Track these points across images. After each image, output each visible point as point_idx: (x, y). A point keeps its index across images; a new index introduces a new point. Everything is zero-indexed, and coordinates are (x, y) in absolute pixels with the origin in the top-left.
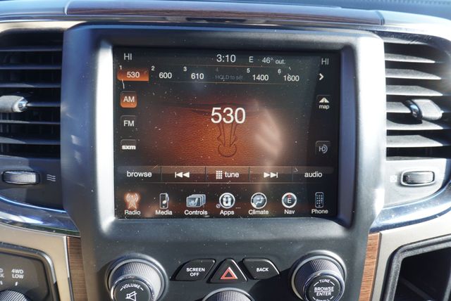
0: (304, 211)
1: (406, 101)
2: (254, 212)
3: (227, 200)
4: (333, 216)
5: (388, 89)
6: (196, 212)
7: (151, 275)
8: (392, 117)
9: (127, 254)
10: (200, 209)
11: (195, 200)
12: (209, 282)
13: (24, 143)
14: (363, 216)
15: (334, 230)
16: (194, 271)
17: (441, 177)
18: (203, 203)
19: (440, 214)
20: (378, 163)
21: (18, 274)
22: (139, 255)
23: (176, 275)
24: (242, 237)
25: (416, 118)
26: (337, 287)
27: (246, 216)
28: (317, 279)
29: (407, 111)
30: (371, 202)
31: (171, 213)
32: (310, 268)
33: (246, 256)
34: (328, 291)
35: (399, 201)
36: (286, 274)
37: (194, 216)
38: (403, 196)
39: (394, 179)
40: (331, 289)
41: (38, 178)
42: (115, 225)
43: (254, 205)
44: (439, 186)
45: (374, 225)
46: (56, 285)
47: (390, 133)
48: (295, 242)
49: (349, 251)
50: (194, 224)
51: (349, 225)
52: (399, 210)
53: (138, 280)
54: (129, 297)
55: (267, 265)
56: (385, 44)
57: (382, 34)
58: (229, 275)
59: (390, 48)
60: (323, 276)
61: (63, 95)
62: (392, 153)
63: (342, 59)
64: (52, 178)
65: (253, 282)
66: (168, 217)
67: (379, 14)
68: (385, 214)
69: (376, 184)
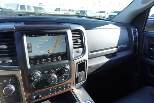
0: (62, 59)
1: (76, 39)
2: (54, 61)
3: (49, 59)
4: (67, 59)
5: (73, 38)
6: (44, 62)
7: (39, 73)
8: (74, 42)
9: (34, 71)
10: (45, 61)
11: (44, 60)
12: (48, 73)
13: (8, 54)
14: (71, 58)
15: (67, 61)
16: (46, 72)
17: (82, 51)
18: (45, 60)
19: (82, 57)
20: (73, 50)
21: (10, 80)
22: (36, 71)
23: (43, 73)
24: (53, 65)
25: (77, 42)
26: (69, 70)
27: (53, 61)
28: (65, 69)
29: (76, 41)
30: (72, 56)
31: (40, 63)
32: (64, 68)
33: (54, 68)
34: (67, 70)
35: (76, 56)
36: (61, 70)
37: (44, 63)
38: (77, 55)
39: (75, 52)
40: (68, 70)
41: (12, 61)
42: (30, 66)
43: (54, 59)
44: (82, 52)
45: (73, 60)
46: (19, 81)
47: (74, 45)
48: (62, 64)
49: (70, 64)
50: (44, 64)
51: (69, 60)
52: (76, 57)
53: (37, 74)
54: (36, 78)
55: (58, 69)
56: (71, 31)
57: (71, 29)
58: (52, 71)
59: (72, 31)
60: (66, 68)
61: (16, 44)
62: (74, 48)
63: (65, 34)
64: (15, 60)
65: (56, 72)
66: (39, 64)
67: (70, 26)
68: (74, 58)
69: (73, 53)
